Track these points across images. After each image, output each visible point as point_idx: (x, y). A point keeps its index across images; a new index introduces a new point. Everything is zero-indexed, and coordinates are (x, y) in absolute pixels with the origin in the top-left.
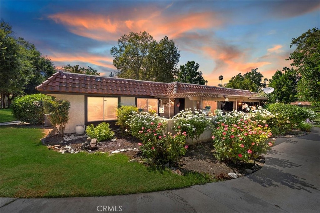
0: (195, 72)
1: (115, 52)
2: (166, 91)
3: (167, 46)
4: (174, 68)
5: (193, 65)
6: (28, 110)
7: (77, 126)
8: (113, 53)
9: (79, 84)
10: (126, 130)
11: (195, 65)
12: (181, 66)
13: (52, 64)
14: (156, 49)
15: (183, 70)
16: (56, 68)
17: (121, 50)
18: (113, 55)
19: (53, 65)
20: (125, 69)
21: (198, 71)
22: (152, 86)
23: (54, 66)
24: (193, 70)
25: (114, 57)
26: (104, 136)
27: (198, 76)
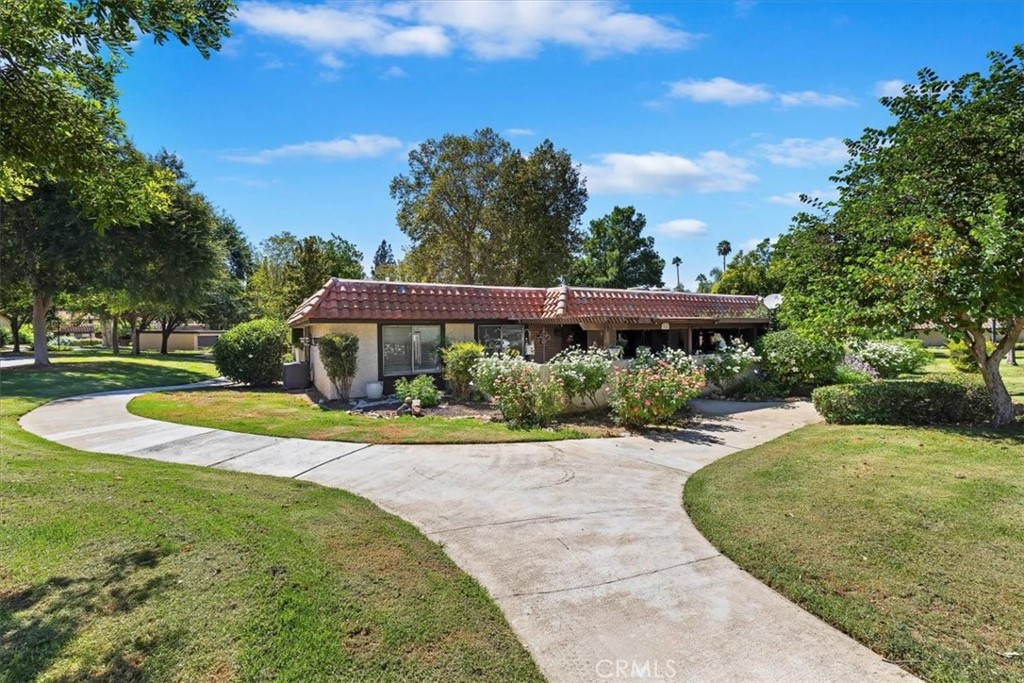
0: (633, 238)
1: (404, 192)
2: (542, 307)
3: (548, 167)
4: (571, 228)
5: (629, 218)
6: (251, 356)
7: (369, 382)
8: (398, 194)
9: (370, 301)
10: (471, 383)
11: (634, 218)
12: (592, 223)
13: (239, 230)
14: (519, 178)
15: (598, 233)
16: (248, 244)
17: (419, 185)
18: (397, 200)
19: (241, 233)
20: (433, 239)
21: (644, 234)
22: (510, 298)
23: (242, 236)
24: (629, 233)
25: (400, 205)
26: (427, 398)
27: (642, 249)
